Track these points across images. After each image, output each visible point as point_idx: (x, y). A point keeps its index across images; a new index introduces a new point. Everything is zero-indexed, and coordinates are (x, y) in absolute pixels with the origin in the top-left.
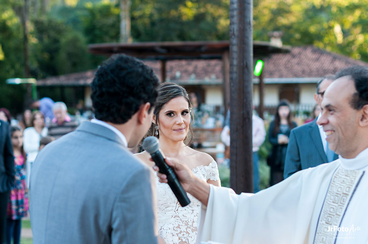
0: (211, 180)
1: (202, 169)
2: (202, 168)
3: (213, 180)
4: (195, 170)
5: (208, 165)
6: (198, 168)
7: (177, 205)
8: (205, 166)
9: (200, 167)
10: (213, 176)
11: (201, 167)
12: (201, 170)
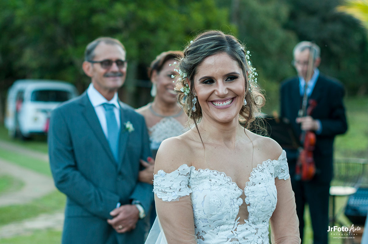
0: (280, 179)
1: (270, 165)
2: (270, 163)
3: (283, 178)
4: (260, 167)
5: (277, 159)
6: (265, 164)
7: (236, 221)
8: (274, 161)
9: (266, 162)
10: (282, 173)
11: (268, 162)
12: (268, 166)
